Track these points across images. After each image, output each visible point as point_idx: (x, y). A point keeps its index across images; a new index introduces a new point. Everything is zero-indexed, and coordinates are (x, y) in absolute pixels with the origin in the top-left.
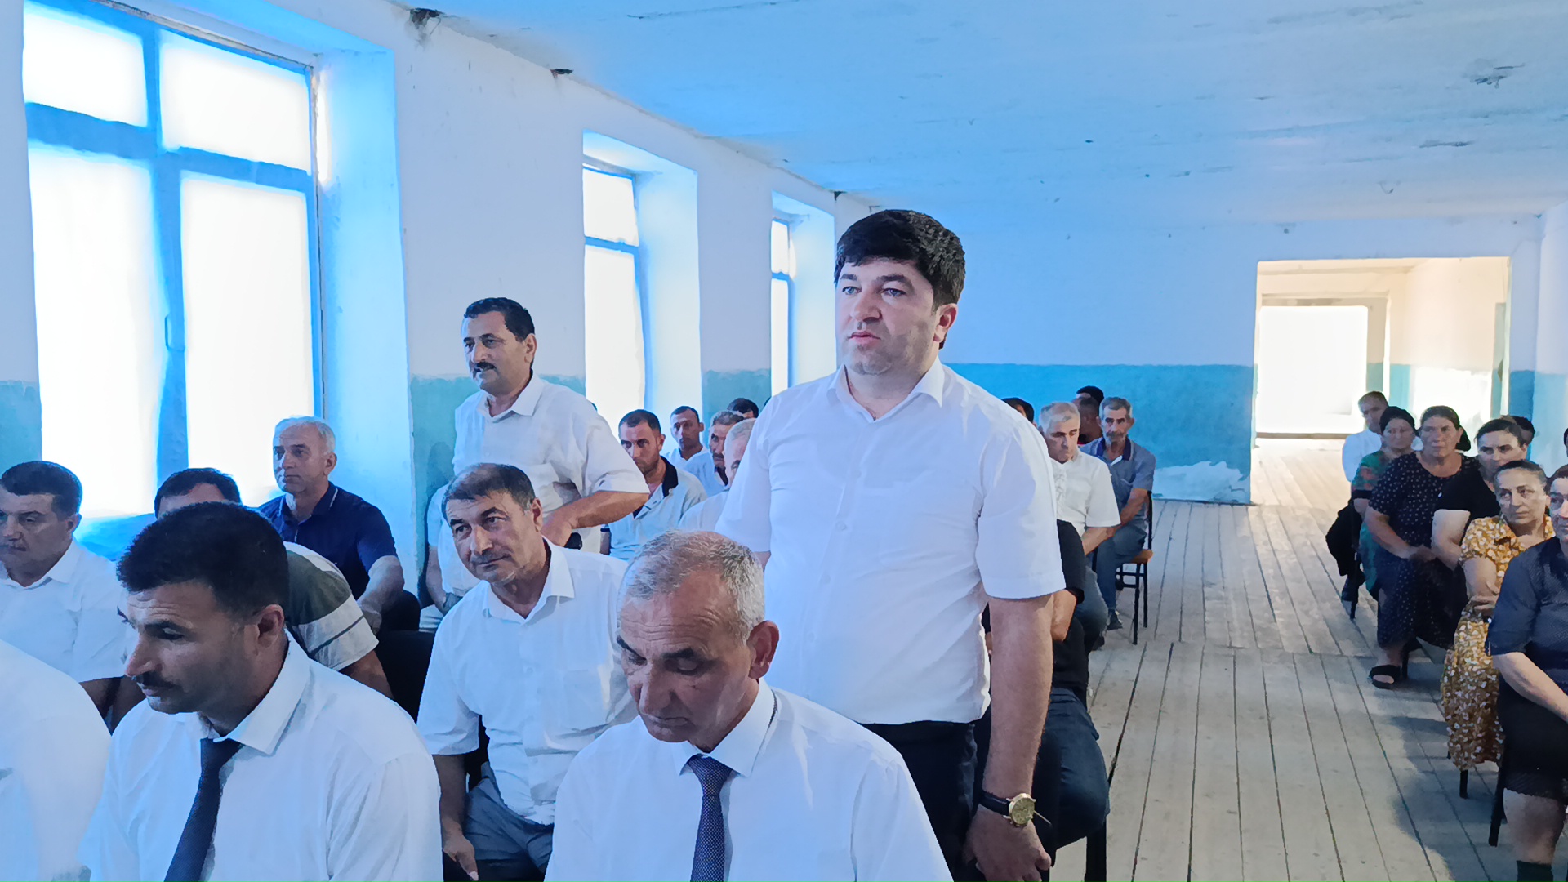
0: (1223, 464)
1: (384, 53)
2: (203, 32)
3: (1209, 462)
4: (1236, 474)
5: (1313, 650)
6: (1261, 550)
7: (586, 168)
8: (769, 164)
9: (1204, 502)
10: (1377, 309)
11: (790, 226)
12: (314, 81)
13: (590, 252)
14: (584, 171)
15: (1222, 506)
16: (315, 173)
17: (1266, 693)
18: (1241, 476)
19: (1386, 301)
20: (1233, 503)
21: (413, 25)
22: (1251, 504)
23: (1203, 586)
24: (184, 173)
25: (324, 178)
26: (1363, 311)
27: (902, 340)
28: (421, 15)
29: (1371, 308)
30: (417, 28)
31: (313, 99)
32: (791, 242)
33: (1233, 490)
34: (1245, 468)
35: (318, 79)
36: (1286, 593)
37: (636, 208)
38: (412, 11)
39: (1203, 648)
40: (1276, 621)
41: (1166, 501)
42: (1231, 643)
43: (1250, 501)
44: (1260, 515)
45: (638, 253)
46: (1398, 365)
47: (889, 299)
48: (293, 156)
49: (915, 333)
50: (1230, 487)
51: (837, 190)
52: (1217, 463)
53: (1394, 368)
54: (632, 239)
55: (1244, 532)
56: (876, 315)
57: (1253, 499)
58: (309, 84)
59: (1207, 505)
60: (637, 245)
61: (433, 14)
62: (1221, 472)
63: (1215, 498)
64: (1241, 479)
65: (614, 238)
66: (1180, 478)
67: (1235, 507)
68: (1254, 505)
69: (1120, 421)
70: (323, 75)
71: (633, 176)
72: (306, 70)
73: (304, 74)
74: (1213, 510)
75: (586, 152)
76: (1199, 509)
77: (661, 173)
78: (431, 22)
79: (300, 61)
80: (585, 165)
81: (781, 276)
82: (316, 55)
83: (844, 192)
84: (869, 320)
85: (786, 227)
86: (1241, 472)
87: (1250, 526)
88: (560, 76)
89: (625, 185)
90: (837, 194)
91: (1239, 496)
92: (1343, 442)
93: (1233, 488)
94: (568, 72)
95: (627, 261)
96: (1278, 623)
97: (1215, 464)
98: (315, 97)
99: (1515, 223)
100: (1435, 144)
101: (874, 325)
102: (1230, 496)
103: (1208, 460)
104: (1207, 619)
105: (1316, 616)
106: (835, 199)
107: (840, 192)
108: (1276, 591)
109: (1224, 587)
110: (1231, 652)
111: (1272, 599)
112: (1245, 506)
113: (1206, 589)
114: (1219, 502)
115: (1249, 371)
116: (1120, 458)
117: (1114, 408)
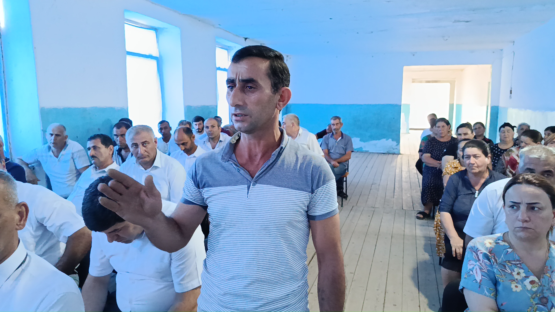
0: (390, 140)
3: (385, 139)
4: (395, 143)
5: (404, 208)
6: (397, 171)
8: (213, 26)
9: (384, 153)
10: (452, 84)
11: (229, 50)
13: (129, 58)
14: (125, 25)
15: (390, 155)
17: (380, 225)
18: (397, 144)
19: (455, 81)
20: (394, 154)
22: (399, 154)
23: (372, 184)
26: (448, 85)
29: (451, 84)
34: (398, 142)
36: (401, 187)
37: (158, 42)
39: (364, 208)
40: (394, 197)
41: (370, 153)
42: (374, 206)
44: (401, 158)
45: (159, 60)
46: (458, 104)
51: (246, 37)
53: (457, 105)
54: (155, 54)
55: (394, 164)
57: (401, 152)
59: (384, 154)
60: (158, 56)
62: (390, 143)
63: (388, 152)
64: (397, 145)
65: (147, 54)
66: (375, 145)
67: (394, 155)
68: (401, 154)
69: (337, 124)
71: (155, 29)
74: (385, 156)
75: (126, 17)
76: (381, 156)
77: (167, 28)
80: (126, 22)
83: (249, 38)
85: (226, 51)
86: (397, 143)
87: (396, 162)
89: (152, 33)
90: (246, 39)
91: (396, 151)
92: (422, 131)
93: (394, 148)
95: (154, 63)
96: (394, 198)
97: (388, 140)
99: (494, 52)
100: (459, 21)
102: (392, 151)
103: (385, 138)
104: (369, 197)
105: (409, 195)
106: (245, 41)
107: (247, 38)
108: (397, 186)
109: (379, 185)
110: (373, 209)
111: (395, 189)
112: (397, 155)
113: (373, 186)
114: (389, 153)
115: (400, 106)
116: (341, 138)
117: (334, 120)
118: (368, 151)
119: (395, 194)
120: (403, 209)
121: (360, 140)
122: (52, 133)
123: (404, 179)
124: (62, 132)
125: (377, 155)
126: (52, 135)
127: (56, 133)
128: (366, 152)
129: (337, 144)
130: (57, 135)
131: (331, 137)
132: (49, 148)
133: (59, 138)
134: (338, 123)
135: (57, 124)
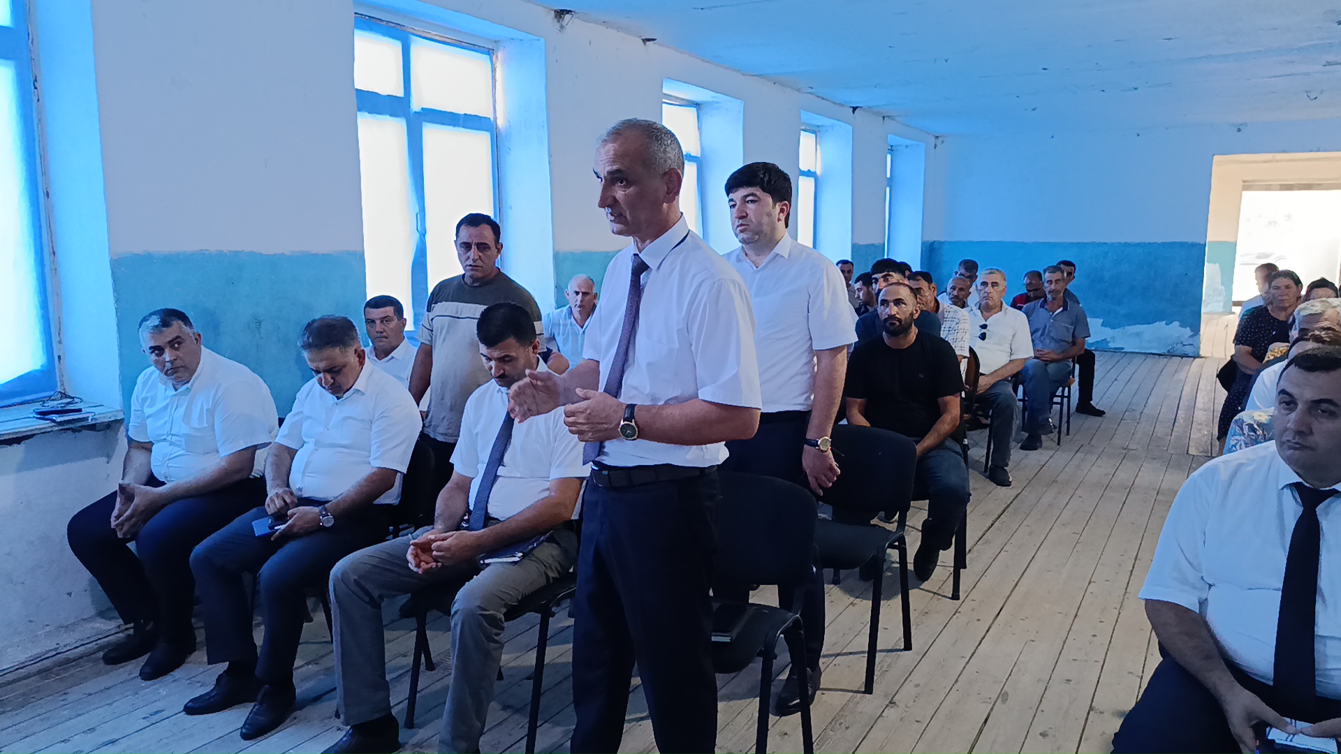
0: (1176, 324)
1: (539, 40)
2: (433, 34)
3: (1164, 322)
4: (1188, 331)
5: (1190, 453)
6: (1188, 389)
7: (665, 103)
8: (798, 90)
9: (1158, 355)
11: (818, 133)
12: (494, 58)
14: (664, 105)
15: (1173, 358)
16: (495, 119)
18: (1192, 334)
20: (1183, 356)
21: (556, 20)
23: (1125, 411)
24: (424, 124)
25: (501, 123)
27: (760, 224)
28: (560, 14)
30: (558, 22)
31: (494, 70)
32: (818, 147)
33: (1184, 345)
34: (1196, 330)
35: (497, 57)
37: (699, 128)
38: (555, 11)
39: (1105, 449)
40: (1171, 434)
41: (1126, 353)
42: (1128, 446)
43: (1199, 355)
44: (1202, 366)
45: (700, 162)
47: (750, 206)
48: (480, 108)
49: (765, 219)
50: (1182, 343)
51: (855, 106)
52: (1171, 323)
54: (696, 152)
55: (1182, 376)
56: (745, 214)
57: (1202, 353)
58: (492, 61)
59: (1160, 357)
60: (699, 155)
61: (568, 12)
62: (1174, 331)
63: (1167, 352)
64: (1192, 337)
66: (1138, 334)
67: (1184, 358)
68: (1201, 358)
69: (1057, 281)
70: (500, 55)
71: (697, 105)
72: (490, 52)
73: (489, 54)
74: (1163, 361)
75: (665, 91)
76: (1150, 360)
77: (717, 102)
78: (567, 17)
79: (486, 46)
80: (664, 100)
81: (809, 174)
82: (496, 42)
83: (860, 107)
84: (741, 218)
85: (814, 135)
86: (1192, 331)
87: (1188, 373)
88: (647, 43)
89: (694, 110)
90: (854, 109)
91: (1189, 350)
93: (1184, 344)
94: (654, 40)
95: (692, 169)
96: (1173, 436)
97: (1169, 324)
98: (495, 69)
101: (744, 219)
102: (1180, 349)
103: (1164, 320)
104: (1117, 432)
105: (1206, 433)
106: (854, 113)
107: (857, 107)
108: (1183, 416)
109: (1142, 413)
110: (1125, 451)
111: (1177, 421)
112: (1192, 359)
113: (1127, 413)
114: (1170, 355)
115: (1201, 247)
116: (1061, 309)
117: (1053, 272)
118: (1123, 349)
119: (1175, 429)
120: (1187, 453)
121: (1103, 325)
122: (578, 290)
123: (1199, 404)
124: (591, 287)
125: (1143, 357)
126: (577, 293)
127: (583, 290)
128: (1117, 350)
129: (1052, 321)
130: (584, 294)
131: (1042, 306)
132: (571, 312)
133: (588, 298)
134: (1059, 280)
135: (583, 276)
